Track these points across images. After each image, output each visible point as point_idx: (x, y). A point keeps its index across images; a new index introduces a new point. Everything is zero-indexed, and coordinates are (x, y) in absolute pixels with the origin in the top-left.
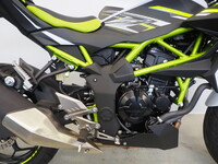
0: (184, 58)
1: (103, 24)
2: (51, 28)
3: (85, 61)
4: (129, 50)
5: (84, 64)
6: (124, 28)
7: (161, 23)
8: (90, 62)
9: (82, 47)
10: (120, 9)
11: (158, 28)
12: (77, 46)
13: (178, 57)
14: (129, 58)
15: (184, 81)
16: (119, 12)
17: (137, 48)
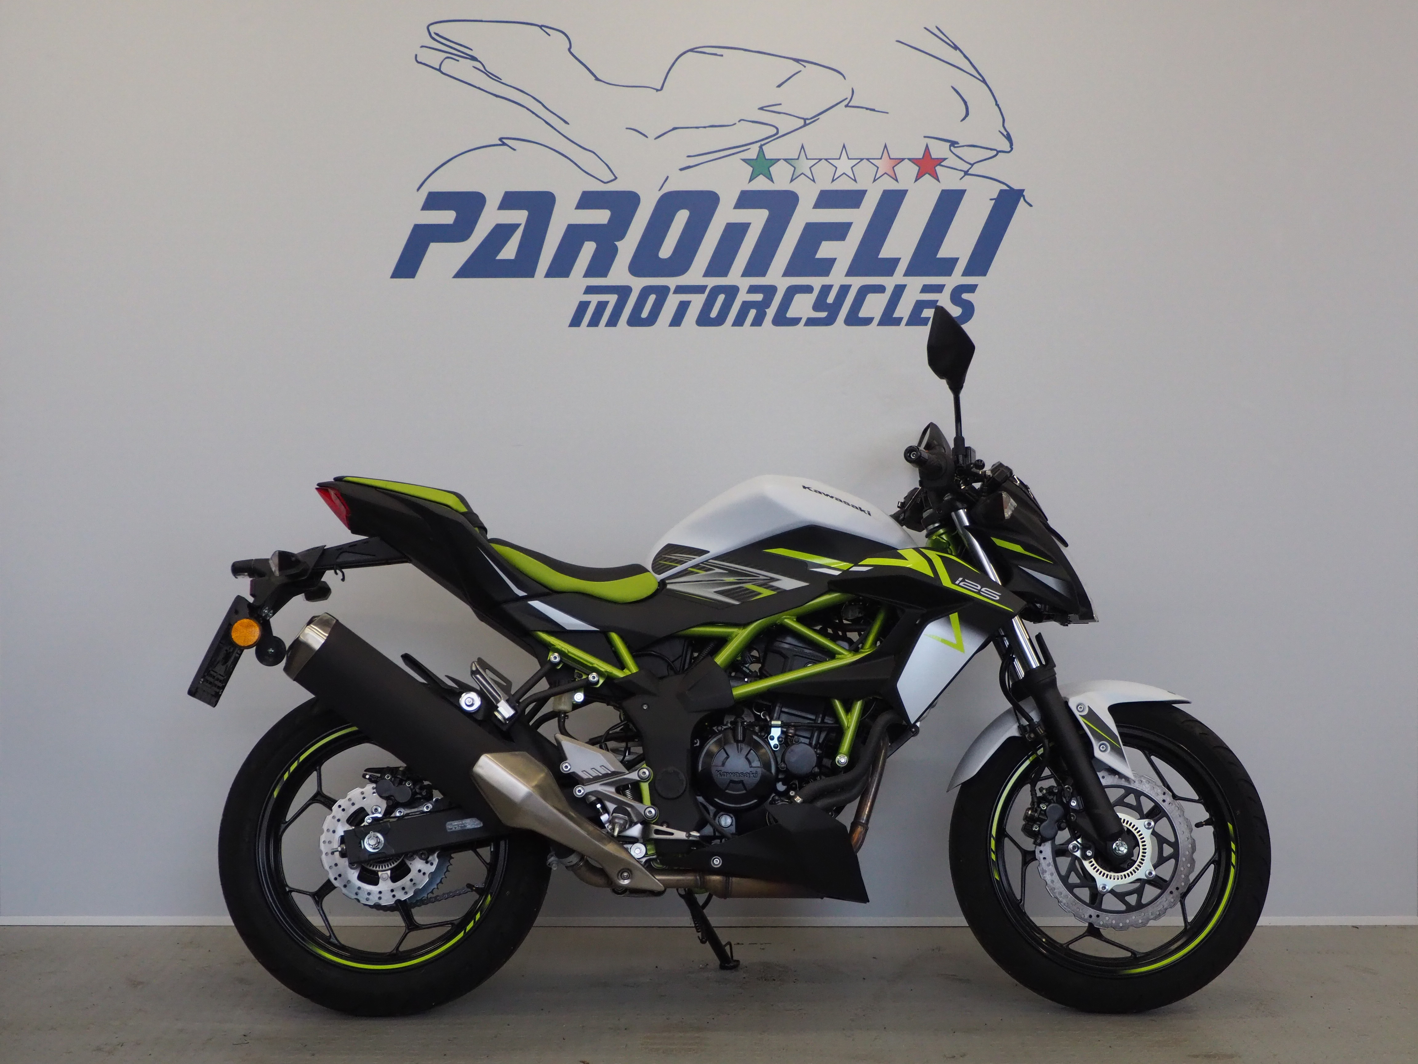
0: (847, 658)
1: (662, 583)
2: (549, 594)
3: (622, 666)
4: (722, 641)
5: (619, 674)
6: (709, 593)
7: (788, 584)
8: (633, 668)
9: (615, 637)
10: (701, 552)
11: (782, 593)
12: (604, 633)
13: (832, 655)
14: (722, 658)
15: (848, 710)
16: (698, 559)
17: (740, 636)
